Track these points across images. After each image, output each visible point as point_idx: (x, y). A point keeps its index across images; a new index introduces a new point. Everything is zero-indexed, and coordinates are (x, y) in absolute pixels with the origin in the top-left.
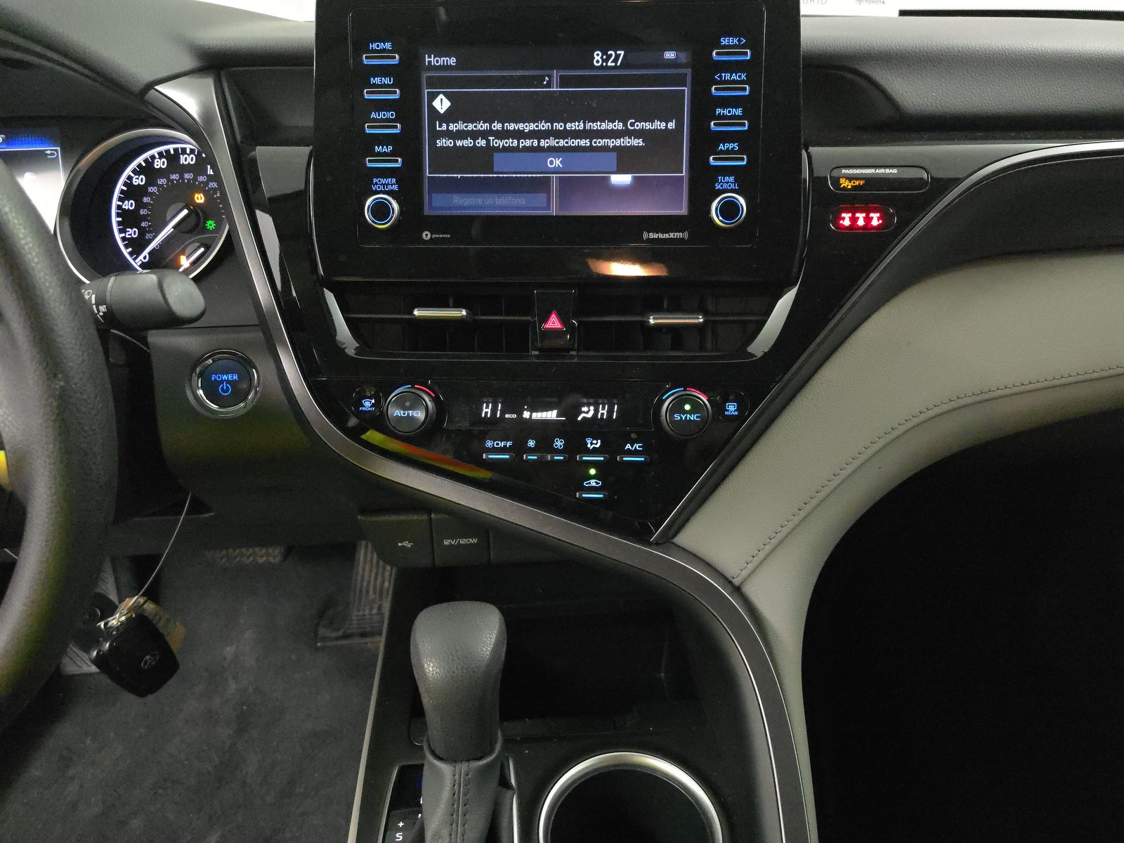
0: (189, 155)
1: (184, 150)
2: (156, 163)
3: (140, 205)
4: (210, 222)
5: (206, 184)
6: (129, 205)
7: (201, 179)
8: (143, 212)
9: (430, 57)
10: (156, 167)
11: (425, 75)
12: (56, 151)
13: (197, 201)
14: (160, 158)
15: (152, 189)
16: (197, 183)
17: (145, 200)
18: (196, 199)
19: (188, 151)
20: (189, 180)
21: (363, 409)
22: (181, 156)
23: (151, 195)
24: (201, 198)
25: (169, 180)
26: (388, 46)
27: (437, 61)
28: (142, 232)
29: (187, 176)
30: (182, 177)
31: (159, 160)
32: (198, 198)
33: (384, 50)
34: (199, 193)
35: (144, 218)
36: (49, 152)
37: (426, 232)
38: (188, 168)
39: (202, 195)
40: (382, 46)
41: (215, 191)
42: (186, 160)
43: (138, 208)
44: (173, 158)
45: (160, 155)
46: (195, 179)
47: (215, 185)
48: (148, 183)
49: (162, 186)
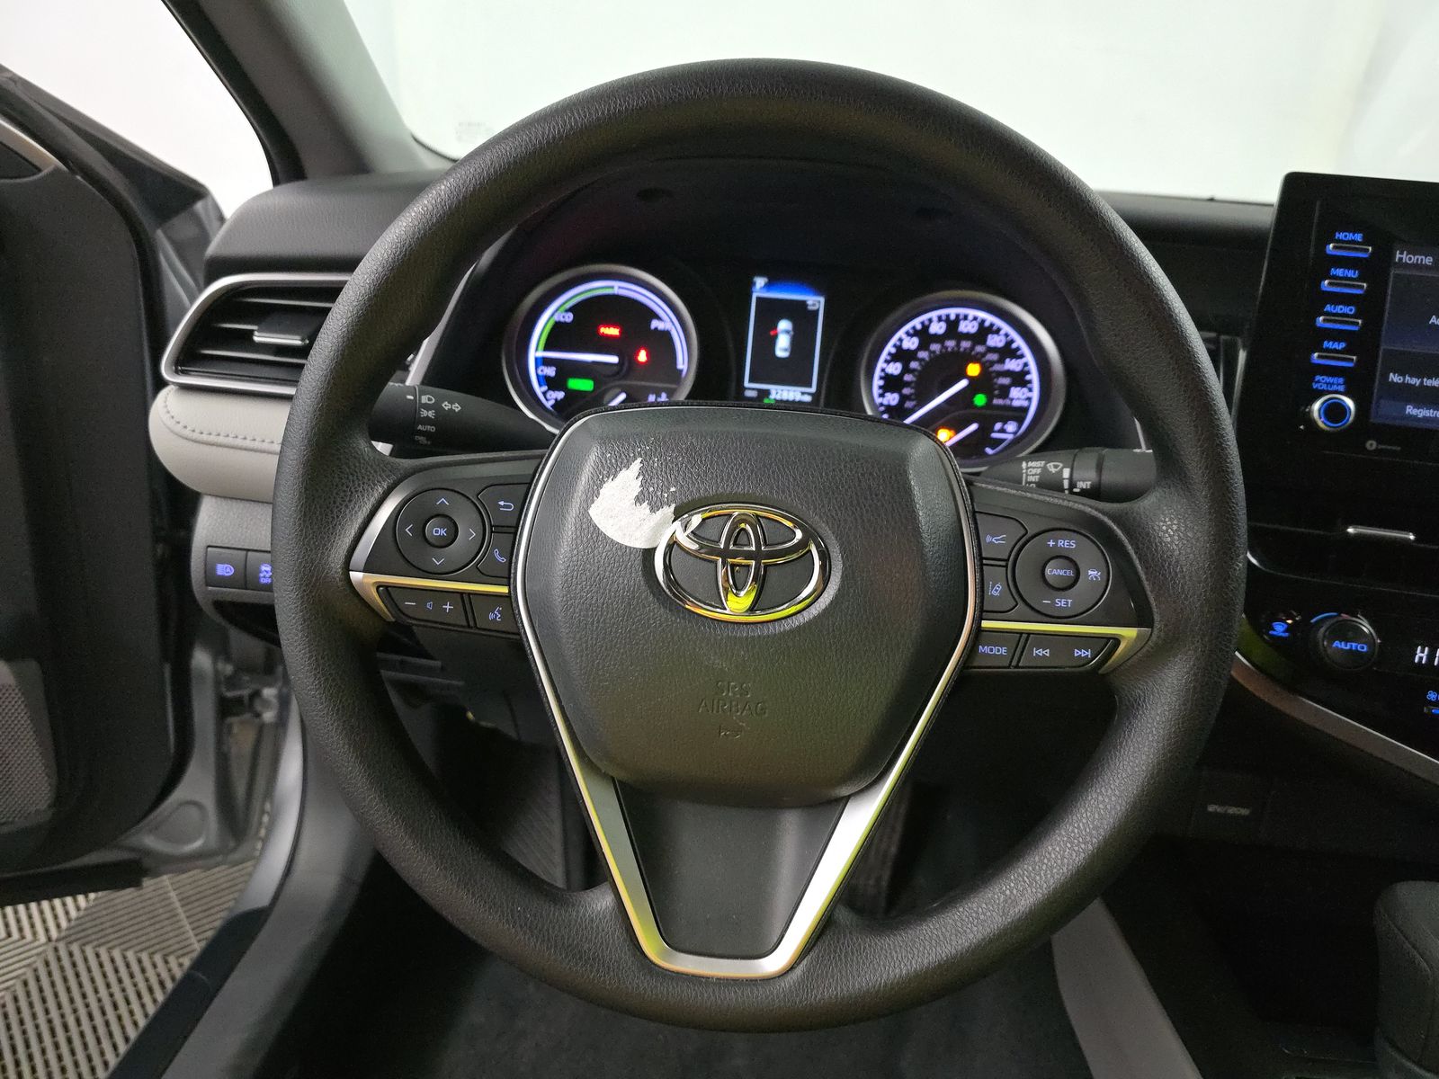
0: (971, 321)
1: (966, 317)
2: (933, 327)
3: (906, 370)
4: (978, 395)
5: (984, 355)
6: (895, 369)
7: (980, 349)
8: (908, 378)
9: (1402, 253)
10: (932, 331)
11: (1393, 272)
12: (819, 302)
14: (938, 322)
15: (923, 354)
16: (974, 353)
17: (914, 365)
19: (970, 319)
20: (965, 348)
21: (1274, 633)
22: (962, 322)
23: (921, 360)
24: (977, 372)
25: (943, 347)
26: (1359, 237)
27: (1410, 259)
28: (903, 398)
29: (964, 344)
30: (958, 345)
31: (936, 324)
32: (972, 372)
33: (1353, 242)
34: (975, 364)
35: (908, 384)
36: (810, 303)
37: (1370, 442)
38: (967, 336)
39: (977, 366)
40: (1350, 236)
41: (992, 363)
42: (967, 327)
43: (902, 374)
44: (952, 325)
45: (940, 319)
46: (972, 348)
47: (994, 357)
48: (921, 347)
49: (934, 352)
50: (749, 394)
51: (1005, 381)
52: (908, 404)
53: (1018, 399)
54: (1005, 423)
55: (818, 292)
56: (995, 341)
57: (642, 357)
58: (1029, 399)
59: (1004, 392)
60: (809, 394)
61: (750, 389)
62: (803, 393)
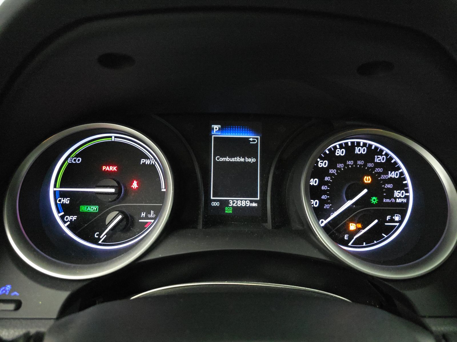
0: (362, 147)
1: (358, 144)
2: (337, 152)
3: (322, 182)
4: (374, 198)
5: (373, 169)
6: (314, 182)
7: (370, 165)
8: (324, 188)
10: (336, 154)
12: (257, 139)
13: (366, 182)
14: (341, 148)
15: (332, 171)
16: (366, 168)
17: (327, 179)
18: (365, 180)
19: (361, 145)
20: (361, 165)
22: (356, 148)
23: (331, 175)
24: (369, 180)
25: (345, 165)
28: (322, 202)
29: (359, 162)
30: (355, 163)
31: (339, 150)
32: (366, 180)
34: (368, 175)
35: (324, 192)
36: (251, 139)
38: (361, 157)
39: (369, 177)
41: (380, 174)
42: (359, 151)
43: (320, 185)
44: (350, 149)
45: (341, 146)
46: (365, 165)
47: (380, 170)
48: (330, 166)
49: (340, 169)
50: (214, 204)
51: (390, 186)
52: (327, 206)
53: (400, 198)
54: (393, 215)
55: (256, 132)
56: (379, 159)
57: (135, 185)
58: (407, 197)
59: (390, 194)
60: (256, 202)
61: (214, 201)
62: (251, 202)
